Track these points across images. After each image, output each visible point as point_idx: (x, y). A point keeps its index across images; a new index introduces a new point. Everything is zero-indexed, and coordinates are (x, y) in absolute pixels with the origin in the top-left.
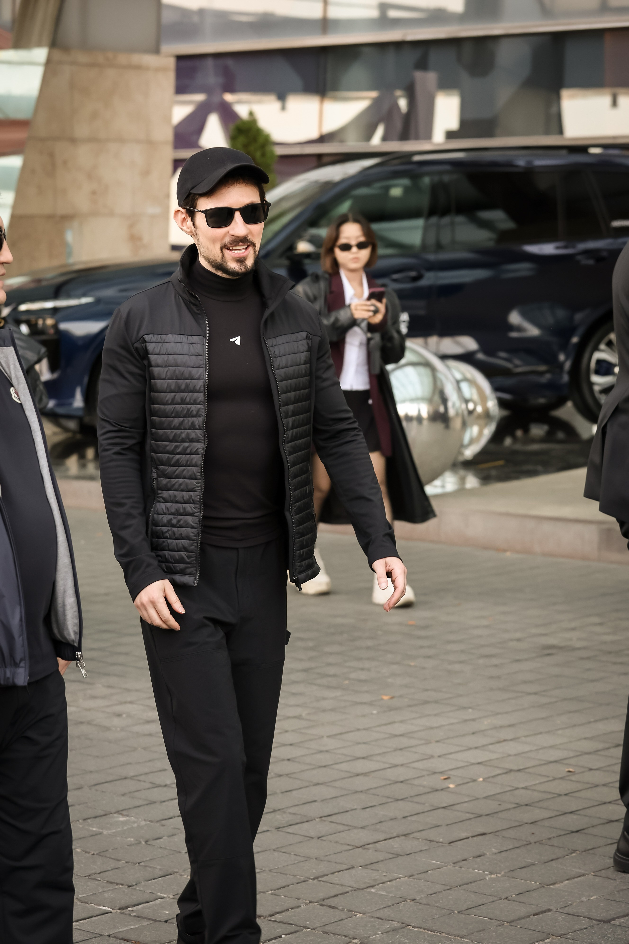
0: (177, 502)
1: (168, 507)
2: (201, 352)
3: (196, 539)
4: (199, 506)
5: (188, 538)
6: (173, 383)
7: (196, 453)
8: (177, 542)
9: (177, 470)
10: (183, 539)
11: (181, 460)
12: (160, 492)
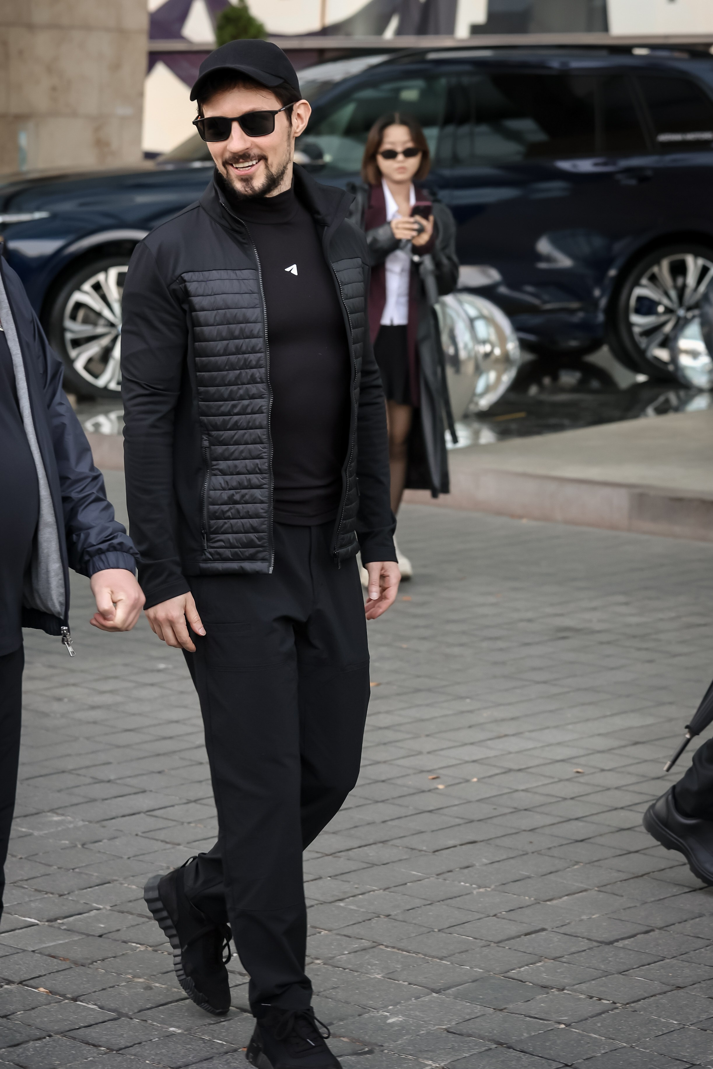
0: (239, 473)
1: (228, 481)
2: (256, 290)
3: (267, 516)
4: (267, 476)
5: (257, 516)
6: (224, 329)
7: (260, 411)
8: (243, 522)
9: (236, 434)
10: (251, 517)
11: (241, 422)
12: (214, 463)
